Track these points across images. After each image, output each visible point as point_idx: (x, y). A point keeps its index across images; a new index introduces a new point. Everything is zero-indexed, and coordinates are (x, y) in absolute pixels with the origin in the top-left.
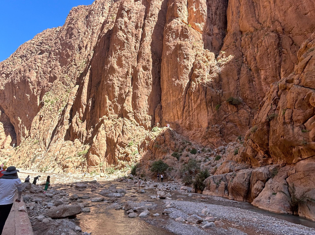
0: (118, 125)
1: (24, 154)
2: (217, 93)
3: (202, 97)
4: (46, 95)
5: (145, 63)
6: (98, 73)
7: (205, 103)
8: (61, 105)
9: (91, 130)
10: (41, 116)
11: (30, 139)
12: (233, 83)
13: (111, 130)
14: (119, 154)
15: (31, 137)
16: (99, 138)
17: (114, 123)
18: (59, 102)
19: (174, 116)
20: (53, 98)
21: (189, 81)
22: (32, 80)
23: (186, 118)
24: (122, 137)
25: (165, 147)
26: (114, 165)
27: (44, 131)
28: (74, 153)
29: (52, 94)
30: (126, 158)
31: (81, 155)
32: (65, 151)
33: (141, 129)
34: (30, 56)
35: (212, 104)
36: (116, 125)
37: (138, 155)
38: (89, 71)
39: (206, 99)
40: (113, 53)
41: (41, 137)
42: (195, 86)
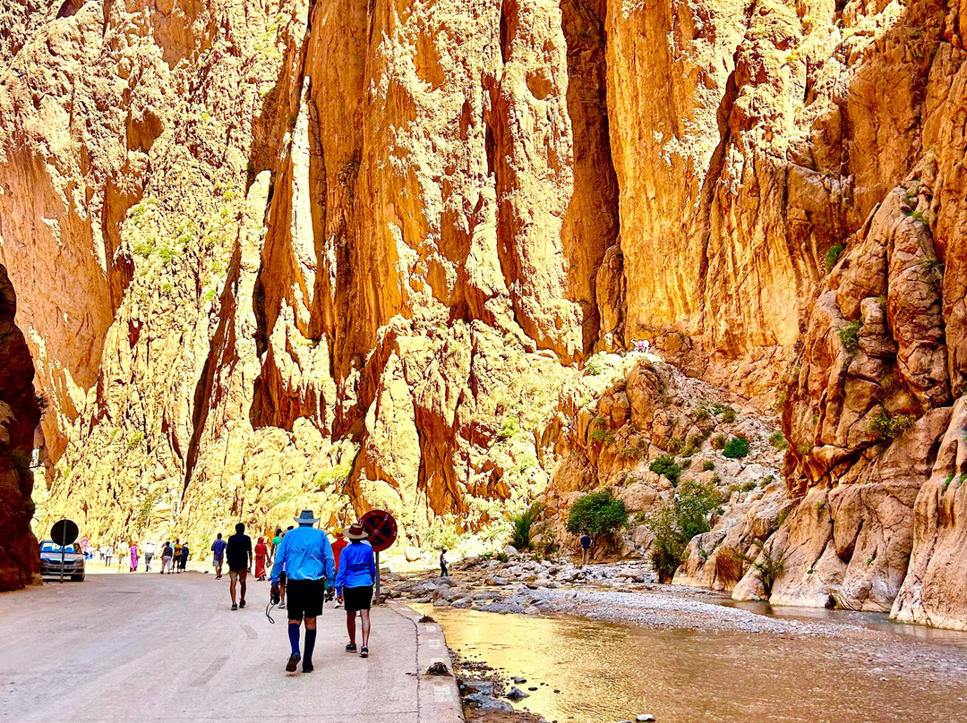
0: (452, 355)
1: (101, 493)
2: (830, 192)
3: (768, 214)
4: (132, 221)
5: (538, 59)
6: (346, 113)
7: (781, 242)
8: (208, 262)
9: (351, 379)
10: (136, 325)
11: (109, 429)
12: (893, 144)
13: (427, 375)
14: (468, 473)
15: (109, 418)
16: (385, 412)
17: (438, 344)
18: (196, 249)
19: (670, 299)
20: (163, 232)
21: (718, 140)
22: (56, 147)
23: (716, 310)
24: (473, 402)
25: (631, 436)
26: (456, 517)
27: (158, 387)
28: (299, 478)
29: (157, 214)
30: (494, 486)
31: (328, 484)
32: (264, 470)
33: (545, 363)
34: (23, 26)
35: (814, 241)
36: (444, 354)
37: (536, 471)
38: (304, 107)
39: (785, 223)
40: (396, 16)
41: (151, 415)
42: (739, 166)
